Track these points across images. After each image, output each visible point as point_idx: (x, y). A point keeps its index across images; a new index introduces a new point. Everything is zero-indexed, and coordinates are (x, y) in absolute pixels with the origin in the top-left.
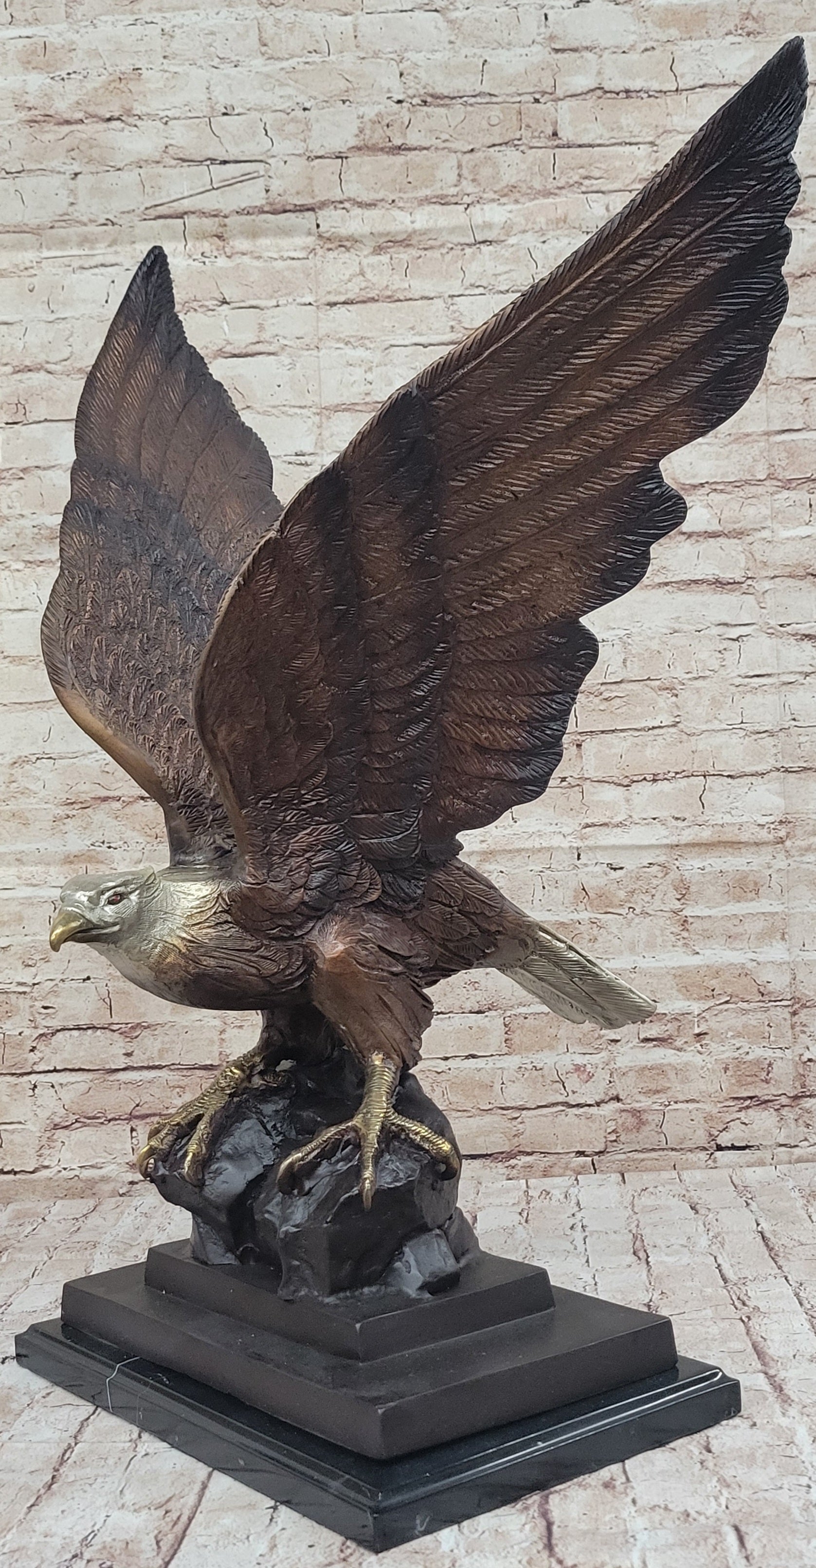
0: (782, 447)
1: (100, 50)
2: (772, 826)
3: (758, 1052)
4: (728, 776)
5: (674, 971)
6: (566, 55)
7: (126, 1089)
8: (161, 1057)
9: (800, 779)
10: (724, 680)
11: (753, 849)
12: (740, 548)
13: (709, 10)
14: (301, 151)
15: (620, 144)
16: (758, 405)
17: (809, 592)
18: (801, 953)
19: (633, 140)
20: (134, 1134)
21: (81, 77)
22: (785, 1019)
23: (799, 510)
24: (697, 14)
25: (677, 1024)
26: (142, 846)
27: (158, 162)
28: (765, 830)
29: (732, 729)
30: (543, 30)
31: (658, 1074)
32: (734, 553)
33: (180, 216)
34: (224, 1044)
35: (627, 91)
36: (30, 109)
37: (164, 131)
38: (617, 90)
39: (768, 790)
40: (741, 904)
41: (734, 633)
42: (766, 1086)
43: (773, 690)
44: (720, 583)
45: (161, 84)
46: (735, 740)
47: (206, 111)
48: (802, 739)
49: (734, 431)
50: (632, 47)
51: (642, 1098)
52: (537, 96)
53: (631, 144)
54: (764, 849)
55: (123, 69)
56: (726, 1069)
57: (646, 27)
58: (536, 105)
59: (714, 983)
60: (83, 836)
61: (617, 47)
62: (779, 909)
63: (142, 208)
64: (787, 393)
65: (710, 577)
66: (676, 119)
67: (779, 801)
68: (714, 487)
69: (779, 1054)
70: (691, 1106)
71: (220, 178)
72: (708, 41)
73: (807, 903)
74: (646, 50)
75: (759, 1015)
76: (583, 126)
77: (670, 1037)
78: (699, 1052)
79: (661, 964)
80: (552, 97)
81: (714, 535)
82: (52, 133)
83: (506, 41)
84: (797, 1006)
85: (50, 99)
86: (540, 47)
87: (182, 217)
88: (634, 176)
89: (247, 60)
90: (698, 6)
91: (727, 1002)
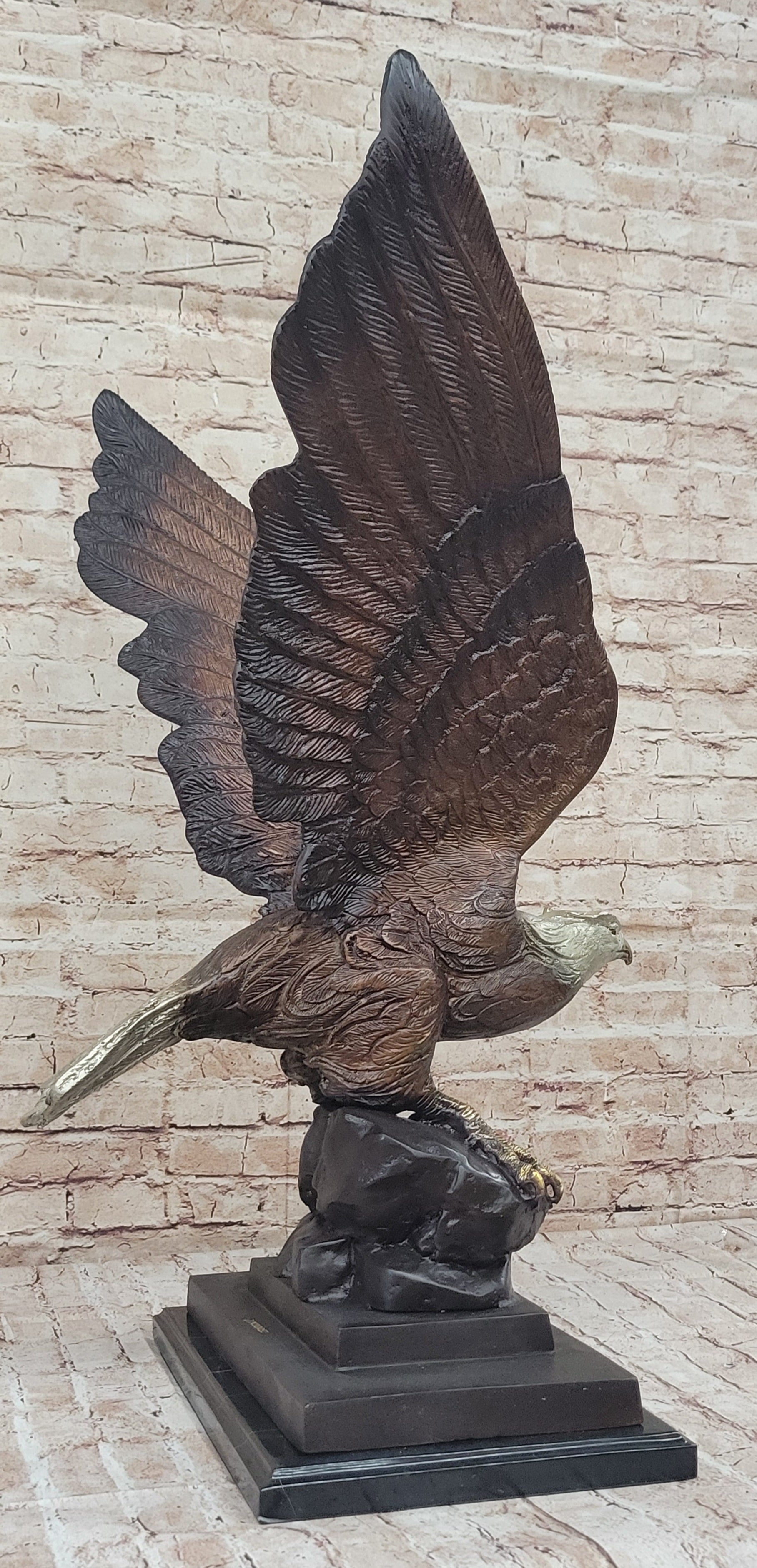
0: (698, 575)
1: (114, 113)
2: (681, 913)
3: (655, 1120)
4: (645, 866)
5: (590, 1043)
6: (537, 201)
7: (65, 1151)
8: (102, 1119)
9: (703, 871)
10: (644, 778)
11: (663, 933)
12: (662, 661)
13: (656, 184)
14: (299, 245)
15: (577, 288)
16: (681, 536)
17: (717, 706)
18: (696, 1029)
19: (589, 287)
20: (70, 1198)
21: (93, 135)
22: (680, 1090)
23: (711, 632)
24: (646, 187)
25: (589, 1092)
26: (98, 902)
27: (164, 231)
28: (675, 916)
29: (649, 823)
30: (519, 175)
31: (571, 1140)
32: (656, 665)
33: (180, 286)
34: (168, 1106)
35: (585, 243)
36: (40, 156)
37: (172, 202)
38: (577, 240)
39: (678, 880)
40: (647, 983)
41: (654, 736)
42: (659, 1151)
43: (685, 790)
44: (644, 690)
45: (172, 157)
46: (651, 833)
47: (214, 190)
48: (706, 836)
49: (660, 556)
50: (592, 205)
51: (555, 1161)
52: (511, 233)
53: (586, 290)
54: (673, 933)
55: (136, 135)
56: (628, 1135)
57: (604, 190)
58: (509, 240)
59: (622, 1055)
60: (38, 889)
61: (579, 202)
62: (681, 988)
63: (143, 272)
64: (705, 528)
65: (636, 685)
66: (625, 274)
67: (686, 890)
68: (642, 603)
69: (673, 1121)
70: (598, 1169)
71: (221, 256)
72: (653, 212)
73: (704, 984)
74: (603, 210)
75: (658, 1086)
76: (547, 266)
77: (584, 1105)
78: (607, 1120)
79: (580, 1037)
80: (522, 236)
81: (642, 647)
82: (60, 185)
83: (488, 178)
84: (691, 1077)
85: (61, 150)
86: (515, 190)
87: (180, 287)
88: (589, 318)
89: (256, 150)
90: (647, 180)
91: (633, 1073)
